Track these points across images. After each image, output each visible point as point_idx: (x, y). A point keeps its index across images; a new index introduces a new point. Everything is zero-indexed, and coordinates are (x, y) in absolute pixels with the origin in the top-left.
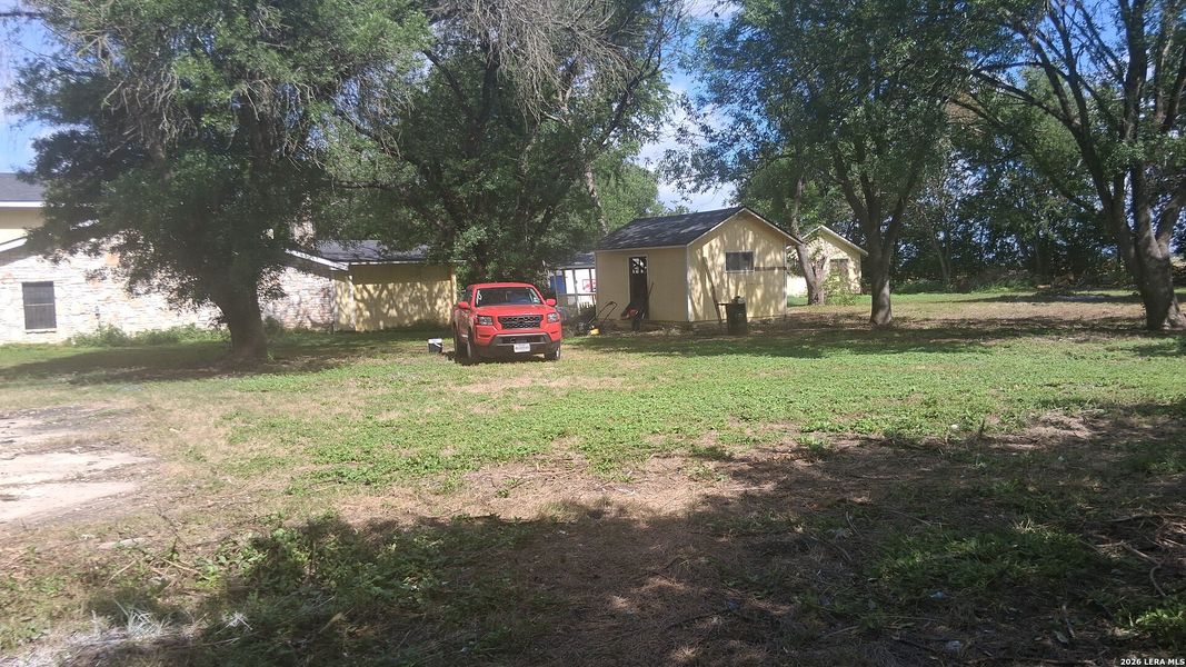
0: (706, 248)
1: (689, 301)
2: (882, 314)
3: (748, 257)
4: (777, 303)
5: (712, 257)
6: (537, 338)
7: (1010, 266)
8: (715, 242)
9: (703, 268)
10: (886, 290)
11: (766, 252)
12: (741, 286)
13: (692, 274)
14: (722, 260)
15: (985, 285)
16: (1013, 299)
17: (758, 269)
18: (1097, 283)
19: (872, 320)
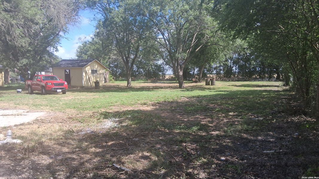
0: (87, 68)
1: (83, 81)
2: (129, 85)
3: (96, 71)
4: (102, 82)
5: (88, 70)
6: (63, 88)
7: (142, 76)
8: (89, 67)
9: (86, 73)
10: (130, 80)
11: (100, 70)
12: (94, 78)
13: (84, 74)
14: (90, 71)
15: (138, 80)
16: (145, 83)
17: (98, 74)
18: (160, 80)
19: (127, 86)
